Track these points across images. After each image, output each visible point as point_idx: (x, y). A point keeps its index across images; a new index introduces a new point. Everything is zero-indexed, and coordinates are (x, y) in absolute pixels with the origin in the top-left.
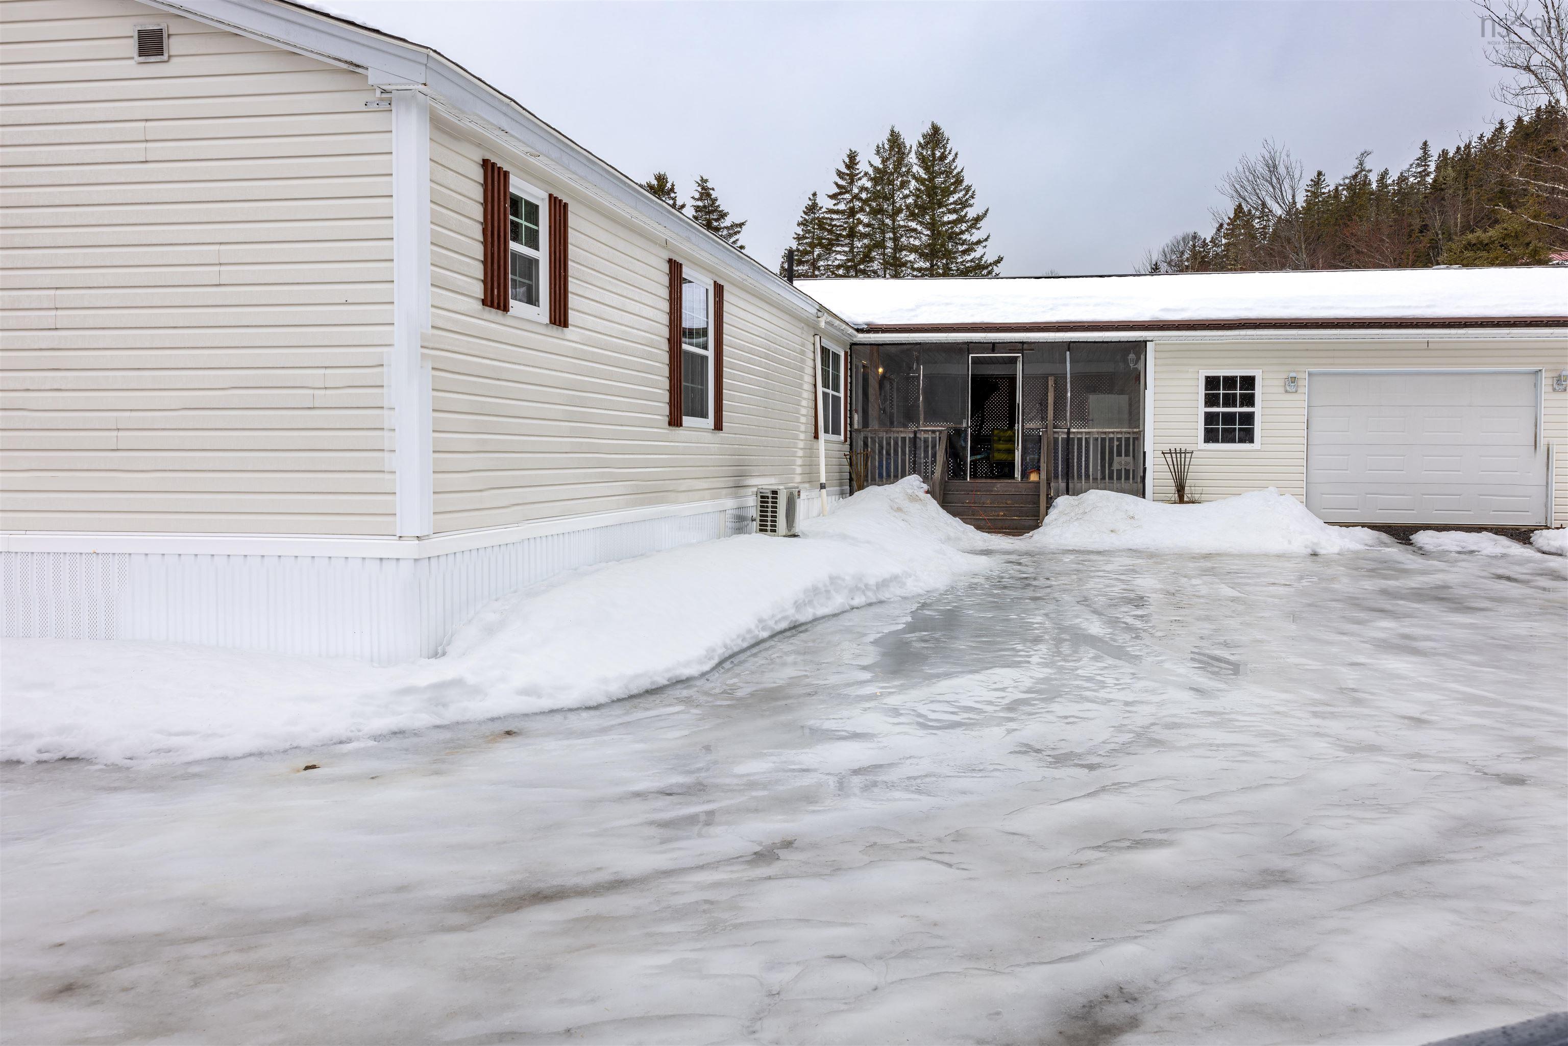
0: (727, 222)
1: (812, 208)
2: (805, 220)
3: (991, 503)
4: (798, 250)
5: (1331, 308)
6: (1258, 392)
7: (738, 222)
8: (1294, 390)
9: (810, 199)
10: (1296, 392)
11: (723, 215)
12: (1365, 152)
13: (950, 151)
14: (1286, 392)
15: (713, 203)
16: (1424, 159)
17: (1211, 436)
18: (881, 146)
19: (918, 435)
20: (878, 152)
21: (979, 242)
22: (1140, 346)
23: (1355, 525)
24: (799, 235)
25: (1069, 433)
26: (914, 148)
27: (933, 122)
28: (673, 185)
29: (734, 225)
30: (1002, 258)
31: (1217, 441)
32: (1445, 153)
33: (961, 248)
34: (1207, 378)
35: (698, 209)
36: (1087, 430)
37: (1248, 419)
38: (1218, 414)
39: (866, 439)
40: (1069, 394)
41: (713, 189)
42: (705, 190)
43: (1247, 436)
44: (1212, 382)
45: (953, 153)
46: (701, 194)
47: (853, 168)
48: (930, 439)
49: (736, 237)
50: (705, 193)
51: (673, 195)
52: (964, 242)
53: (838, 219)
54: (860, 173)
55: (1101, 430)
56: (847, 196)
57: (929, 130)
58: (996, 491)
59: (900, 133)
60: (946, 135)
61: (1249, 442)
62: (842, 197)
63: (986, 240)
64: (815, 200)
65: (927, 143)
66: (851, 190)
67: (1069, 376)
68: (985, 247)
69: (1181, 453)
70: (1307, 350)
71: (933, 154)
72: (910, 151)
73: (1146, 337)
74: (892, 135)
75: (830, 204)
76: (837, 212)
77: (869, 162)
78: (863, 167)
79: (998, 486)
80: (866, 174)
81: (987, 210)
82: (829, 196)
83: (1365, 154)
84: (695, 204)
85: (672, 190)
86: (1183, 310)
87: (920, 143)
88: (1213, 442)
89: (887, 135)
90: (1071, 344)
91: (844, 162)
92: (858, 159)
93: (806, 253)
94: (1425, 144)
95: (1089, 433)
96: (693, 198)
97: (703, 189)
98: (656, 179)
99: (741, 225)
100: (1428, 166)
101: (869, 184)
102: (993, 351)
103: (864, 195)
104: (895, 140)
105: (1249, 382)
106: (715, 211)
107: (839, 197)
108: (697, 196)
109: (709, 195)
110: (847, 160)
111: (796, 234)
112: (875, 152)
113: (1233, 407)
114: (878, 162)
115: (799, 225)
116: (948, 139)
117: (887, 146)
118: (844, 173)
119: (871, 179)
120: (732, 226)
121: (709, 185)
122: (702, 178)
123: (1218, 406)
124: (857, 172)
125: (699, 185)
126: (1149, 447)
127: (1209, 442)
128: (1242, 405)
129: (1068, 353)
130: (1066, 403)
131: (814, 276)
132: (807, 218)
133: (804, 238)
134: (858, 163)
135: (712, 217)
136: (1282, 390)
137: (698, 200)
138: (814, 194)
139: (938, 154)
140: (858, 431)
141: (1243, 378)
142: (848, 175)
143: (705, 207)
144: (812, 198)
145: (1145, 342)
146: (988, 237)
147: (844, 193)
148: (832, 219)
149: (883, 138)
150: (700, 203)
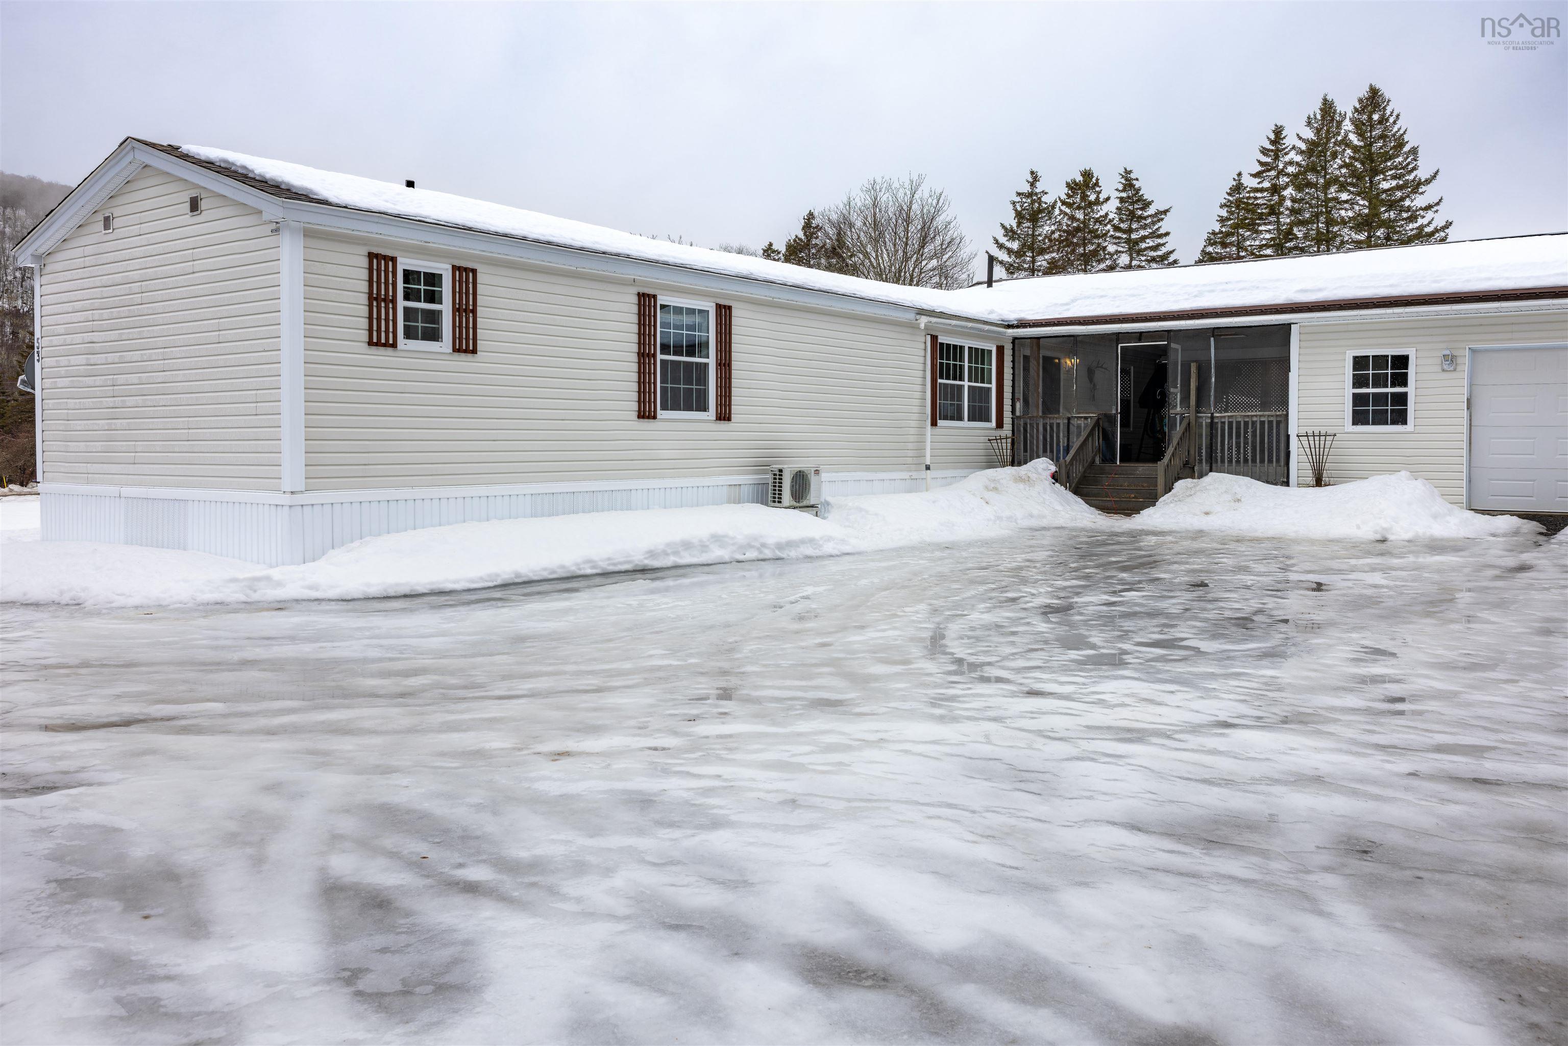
0: (1151, 210)
1: (1238, 188)
2: (1229, 201)
3: (1128, 486)
4: (1221, 232)
5: (1490, 279)
6: (1411, 371)
7: (1162, 209)
8: (1452, 368)
9: (1234, 179)
10: (1455, 370)
11: (1147, 205)
13: (1392, 113)
14: (1443, 370)
15: (1137, 193)
17: (1359, 418)
18: (1312, 116)
19: (1072, 421)
20: (1309, 124)
21: (1428, 208)
22: (1286, 328)
23: (1503, 513)
24: (1222, 217)
25: (1212, 417)
26: (1349, 115)
27: (1371, 85)
28: (1097, 180)
29: (1159, 213)
30: (1451, 223)
31: (1367, 423)
33: (1405, 215)
34: (1355, 358)
35: (1122, 200)
36: (1229, 414)
37: (1402, 399)
38: (1368, 394)
39: (1025, 424)
40: (1213, 380)
41: (1137, 179)
42: (1129, 181)
43: (1400, 418)
44: (1360, 362)
45: (1395, 114)
46: (1125, 185)
47: (1279, 143)
48: (1083, 425)
49: (1160, 224)
50: (1129, 184)
51: (1098, 189)
52: (1409, 209)
53: (1262, 198)
54: (1286, 148)
55: (1243, 414)
56: (1273, 173)
57: (1366, 94)
58: (1138, 475)
59: (1334, 100)
60: (1387, 96)
61: (1402, 424)
62: (1268, 174)
63: (1438, 204)
64: (1240, 180)
65: (1364, 108)
66: (1277, 166)
67: (1213, 362)
68: (1437, 211)
69: (1320, 436)
70: (1481, 325)
71: (1370, 118)
72: (1344, 118)
73: (1291, 319)
74: (1324, 104)
75: (1253, 183)
76: (1262, 190)
77: (1298, 135)
78: (1290, 140)
79: (1141, 469)
80: (1294, 147)
81: (1437, 173)
82: (1252, 175)
84: (1119, 196)
85: (1097, 184)
86: (1320, 290)
87: (1355, 108)
88: (1362, 424)
89: (1319, 104)
90: (1216, 330)
91: (1268, 138)
92: (1284, 133)
93: (1228, 234)
95: (1232, 416)
96: (1117, 190)
97: (1126, 180)
98: (1082, 175)
99: (1166, 212)
101: (1298, 158)
102: (1140, 340)
103: (1291, 169)
104: (1328, 108)
105: (1402, 361)
106: (1138, 201)
107: (1264, 175)
108: (1121, 187)
109: (1131, 186)
110: (1272, 137)
111: (1219, 216)
112: (1306, 124)
113: (1384, 387)
114: (1309, 134)
115: (1222, 206)
116: (1389, 101)
117: (1319, 117)
118: (1269, 150)
119: (1301, 152)
120: (1156, 214)
121: (1133, 176)
122: (1126, 169)
123: (1367, 386)
124: (1284, 146)
125: (1123, 177)
126: (1293, 431)
127: (1357, 424)
128: (1393, 385)
129: (1212, 339)
130: (1210, 388)
131: (1239, 258)
132: (1231, 198)
133: (1228, 219)
134: (1284, 138)
135: (1136, 206)
136: (1439, 369)
137: (1122, 191)
138: (1240, 174)
139: (1376, 117)
140: (1019, 417)
141: (1395, 358)
142: (1272, 151)
143: (1129, 197)
144: (1237, 178)
145: (1290, 325)
146: (1440, 200)
147: (1269, 170)
148: (1256, 198)
149: (1315, 108)
150: (1124, 195)
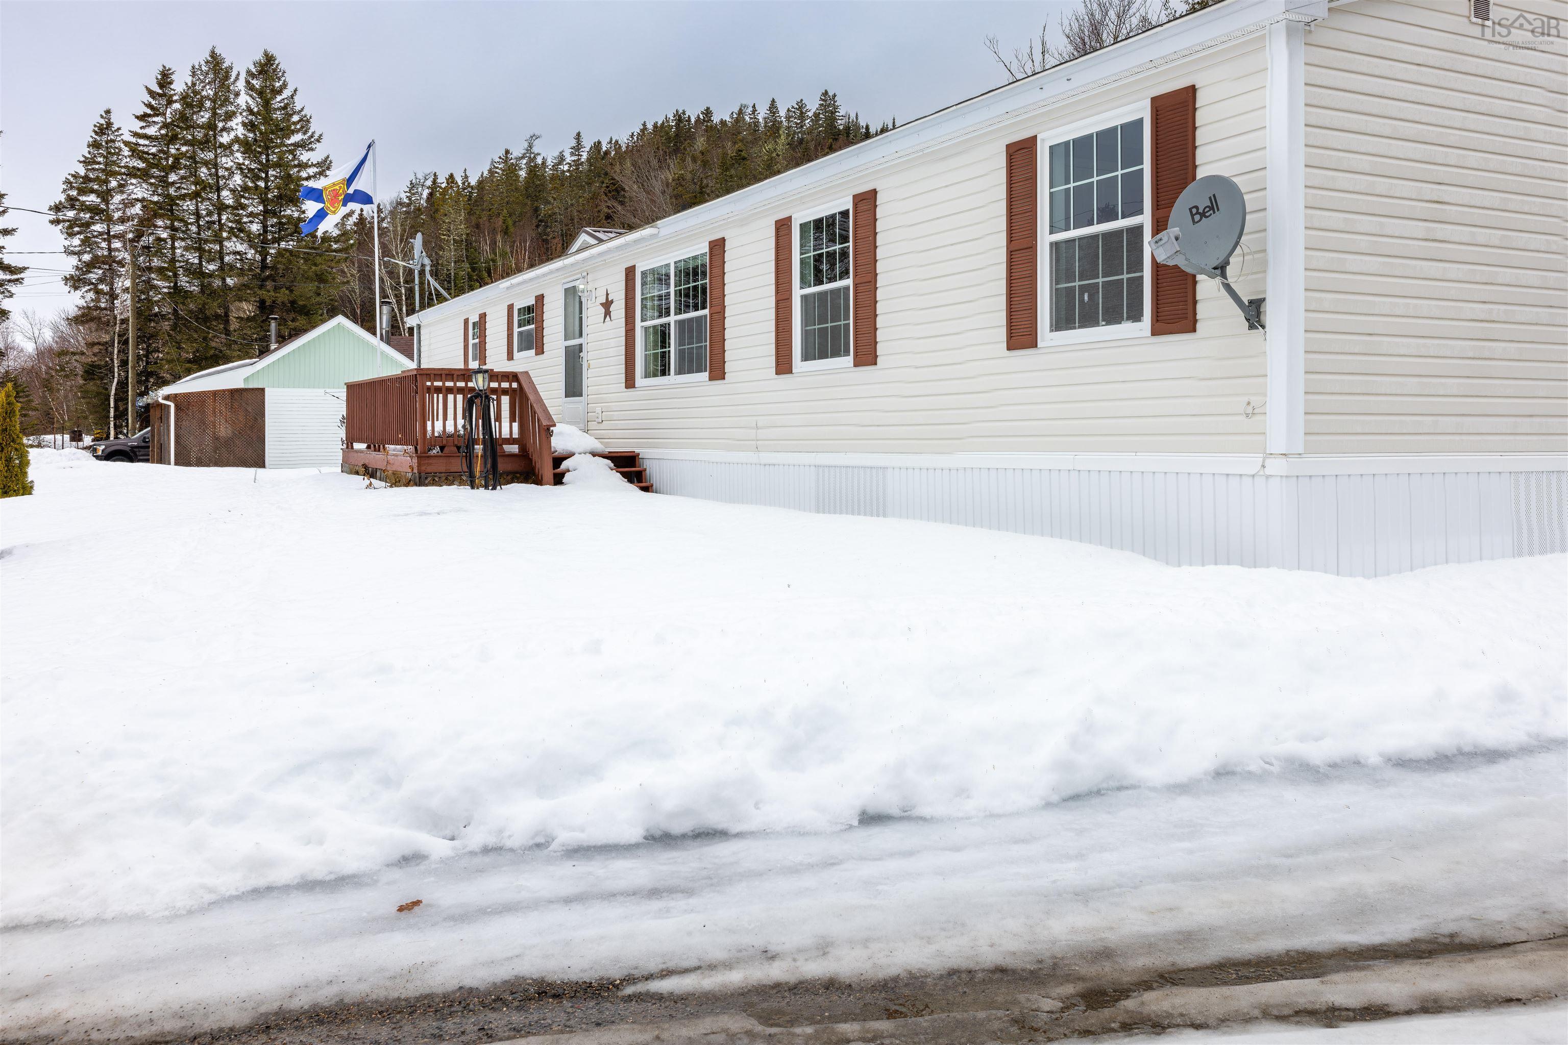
1: (106, 128)
2: (96, 141)
4: (86, 176)
9: (99, 116)
12: (534, 135)
13: (287, 85)
16: (577, 148)
18: (198, 67)
20: (195, 73)
24: (87, 158)
26: (243, 76)
27: (267, 50)
32: (598, 144)
45: (290, 88)
47: (166, 88)
54: (174, 94)
57: (261, 58)
59: (223, 56)
60: (282, 66)
62: (153, 119)
64: (109, 119)
65: (259, 72)
72: (237, 78)
74: (212, 57)
76: (145, 137)
78: (177, 88)
83: (534, 137)
89: (205, 55)
91: (157, 79)
92: (172, 78)
94: (579, 134)
100: (581, 155)
104: (216, 63)
107: (149, 119)
110: (160, 78)
111: (83, 156)
112: (191, 72)
116: (284, 72)
117: (205, 69)
118: (156, 93)
124: (171, 92)
132: (98, 139)
133: (95, 162)
134: (172, 83)
138: (112, 112)
142: (160, 94)
144: (103, 116)
147: (156, 116)
149: (201, 58)
